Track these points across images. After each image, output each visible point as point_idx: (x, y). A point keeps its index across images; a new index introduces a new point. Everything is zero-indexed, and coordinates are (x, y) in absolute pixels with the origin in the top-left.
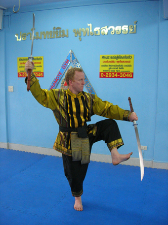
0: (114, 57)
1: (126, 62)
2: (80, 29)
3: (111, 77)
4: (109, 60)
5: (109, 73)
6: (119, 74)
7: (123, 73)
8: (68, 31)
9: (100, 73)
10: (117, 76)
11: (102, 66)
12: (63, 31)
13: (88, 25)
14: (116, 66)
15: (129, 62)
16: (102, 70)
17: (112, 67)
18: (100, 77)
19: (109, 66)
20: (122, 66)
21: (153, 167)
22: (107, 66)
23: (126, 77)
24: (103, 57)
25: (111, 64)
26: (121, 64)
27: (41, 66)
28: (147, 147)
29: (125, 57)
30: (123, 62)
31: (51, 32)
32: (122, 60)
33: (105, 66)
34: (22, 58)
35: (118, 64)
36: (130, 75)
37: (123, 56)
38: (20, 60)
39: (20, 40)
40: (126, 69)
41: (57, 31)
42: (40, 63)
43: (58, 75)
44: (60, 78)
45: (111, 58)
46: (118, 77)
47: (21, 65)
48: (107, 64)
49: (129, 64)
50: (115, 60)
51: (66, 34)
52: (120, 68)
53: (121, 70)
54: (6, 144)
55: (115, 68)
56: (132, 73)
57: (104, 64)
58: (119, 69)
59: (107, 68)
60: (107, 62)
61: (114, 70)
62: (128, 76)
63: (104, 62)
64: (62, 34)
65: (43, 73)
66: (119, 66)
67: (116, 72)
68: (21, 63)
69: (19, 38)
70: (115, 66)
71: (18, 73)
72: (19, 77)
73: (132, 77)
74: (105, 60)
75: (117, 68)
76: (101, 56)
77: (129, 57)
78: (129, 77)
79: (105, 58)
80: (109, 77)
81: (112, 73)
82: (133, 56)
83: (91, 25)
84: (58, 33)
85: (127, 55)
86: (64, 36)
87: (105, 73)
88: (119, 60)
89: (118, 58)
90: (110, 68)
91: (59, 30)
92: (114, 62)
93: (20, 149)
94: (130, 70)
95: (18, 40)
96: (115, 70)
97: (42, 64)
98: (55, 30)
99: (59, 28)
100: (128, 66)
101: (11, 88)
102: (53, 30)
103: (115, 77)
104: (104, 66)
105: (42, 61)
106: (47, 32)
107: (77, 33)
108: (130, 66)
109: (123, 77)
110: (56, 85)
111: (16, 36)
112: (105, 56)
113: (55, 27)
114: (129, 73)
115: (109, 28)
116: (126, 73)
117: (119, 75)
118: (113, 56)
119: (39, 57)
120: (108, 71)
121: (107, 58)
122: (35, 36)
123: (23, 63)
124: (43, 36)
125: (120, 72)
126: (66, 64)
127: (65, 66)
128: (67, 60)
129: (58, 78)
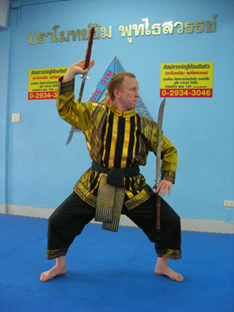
0: (182, 67)
1: (201, 73)
3: (179, 96)
4: (175, 70)
5: (174, 90)
6: (190, 91)
7: (196, 90)
9: (161, 90)
10: (187, 94)
11: (164, 80)
13: (143, 20)
14: (186, 79)
15: (206, 73)
16: (163, 85)
17: (179, 81)
18: (161, 96)
19: (175, 79)
20: (195, 79)
22: (172, 79)
23: (202, 96)
24: (165, 67)
25: (178, 76)
26: (193, 76)
29: (200, 66)
30: (197, 73)
31: (85, 31)
32: (195, 70)
33: (168, 79)
34: (36, 70)
35: (188, 77)
36: (208, 93)
37: (195, 64)
38: (33, 73)
40: (201, 84)
43: (94, 94)
44: (97, 98)
45: (179, 67)
46: (190, 96)
47: (34, 81)
48: (171, 76)
49: (205, 76)
50: (184, 70)
53: (193, 85)
54: (4, 205)
55: (184, 83)
56: (211, 90)
57: (167, 77)
58: (190, 84)
59: (171, 83)
60: (172, 73)
61: (182, 85)
62: (204, 94)
63: (167, 73)
66: (191, 79)
67: (185, 88)
68: (35, 78)
70: (183, 79)
71: (29, 93)
72: (29, 99)
73: (211, 96)
74: (169, 71)
75: (187, 83)
76: (163, 65)
77: (205, 66)
78: (206, 96)
79: (169, 67)
80: (174, 96)
81: (179, 90)
82: (211, 65)
83: (147, 20)
84: (96, 31)
85: (203, 64)
87: (168, 91)
88: (190, 70)
89: (188, 67)
90: (176, 83)
91: (97, 28)
92: (182, 73)
93: (26, 214)
94: (208, 84)
96: (185, 85)
99: (97, 25)
100: (205, 79)
101: (15, 117)
102: (87, 28)
103: (184, 96)
106: (78, 31)
107: (125, 31)
108: (208, 79)
109: (196, 96)
112: (168, 64)
114: (206, 90)
115: (175, 25)
116: (202, 90)
117: (190, 93)
118: (181, 64)
119: (63, 69)
120: (173, 87)
121: (172, 67)
122: (59, 36)
123: (38, 78)
124: (71, 37)
125: (192, 88)
126: (108, 77)
127: (106, 80)
128: (109, 71)
129: (93, 99)
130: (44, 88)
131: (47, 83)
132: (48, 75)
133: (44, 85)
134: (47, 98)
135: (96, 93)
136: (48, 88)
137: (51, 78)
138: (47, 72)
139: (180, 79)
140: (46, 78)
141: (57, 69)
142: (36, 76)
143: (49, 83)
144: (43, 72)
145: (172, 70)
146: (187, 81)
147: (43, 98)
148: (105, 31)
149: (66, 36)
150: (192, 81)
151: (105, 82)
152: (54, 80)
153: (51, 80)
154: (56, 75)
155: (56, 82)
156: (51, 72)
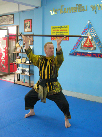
2: (96, 5)
8: (87, 7)
12: (83, 7)
31: (75, 8)
34: (54, 27)
38: (53, 28)
39: (53, 14)
41: (79, 7)
42: (67, 30)
44: (80, 41)
47: (53, 32)
51: (85, 9)
64: (82, 9)
68: (53, 30)
69: (52, 13)
84: (80, 8)
86: (84, 10)
91: (80, 6)
95: (51, 14)
97: (68, 31)
98: (78, 6)
99: (80, 5)
102: (76, 6)
105: (68, 29)
106: (72, 8)
107: (93, 8)
110: (77, 46)
111: (50, 11)
113: (77, 4)
119: (66, 26)
123: (55, 30)
126: (85, 31)
127: (84, 32)
128: (86, 28)
129: (79, 41)
131: (59, 33)
137: (60, 30)
140: (58, 30)
141: (63, 26)
142: (54, 29)
144: (57, 28)
151: (84, 33)
152: (62, 31)
153: (61, 32)
154: (63, 29)
155: (63, 33)
156: (60, 28)
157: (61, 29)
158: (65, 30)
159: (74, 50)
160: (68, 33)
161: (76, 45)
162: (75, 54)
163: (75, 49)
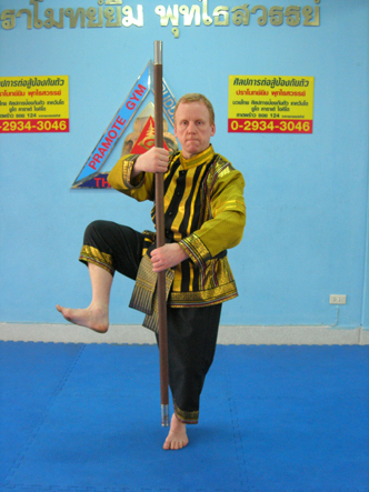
0: (265, 82)
1: (295, 94)
3: (259, 131)
4: (253, 88)
5: (251, 121)
6: (277, 122)
7: (287, 121)
9: (230, 121)
10: (272, 128)
11: (234, 103)
12: (127, 9)
14: (271, 103)
15: (303, 94)
16: (234, 112)
17: (260, 106)
18: (230, 130)
19: (253, 102)
20: (284, 103)
21: (362, 343)
22: (247, 103)
23: (296, 131)
24: (237, 82)
25: (257, 98)
26: (281, 98)
27: (61, 103)
28: (347, 298)
29: (294, 83)
30: (288, 93)
32: (285, 89)
33: (242, 103)
34: (1, 80)
35: (274, 99)
36: (303, 127)
37: (286, 78)
40: (294, 111)
42: (59, 93)
43: (114, 126)
44: (119, 132)
45: (258, 83)
46: (277, 131)
48: (246, 98)
49: (301, 99)
50: (267, 88)
52: (279, 109)
53: (282, 114)
55: (267, 109)
56: (311, 122)
57: (239, 98)
58: (277, 112)
59: (246, 109)
60: (248, 93)
61: (265, 112)
62: (300, 129)
63: (240, 93)
65: (67, 121)
66: (279, 103)
67: (269, 117)
70: (266, 103)
73: (310, 132)
74: (244, 88)
75: (272, 109)
76: (232, 79)
77: (301, 83)
78: (302, 132)
79: (242, 82)
80: (252, 131)
81: (259, 121)
82: (311, 80)
84: (113, 14)
85: (298, 78)
87: (241, 122)
88: (277, 89)
89: (274, 83)
90: (254, 109)
92: (264, 93)
94: (305, 112)
96: (269, 113)
97: (63, 97)
100: (300, 104)
103: (268, 131)
104: (239, 103)
105: (64, 89)
106: (80, 11)
107: (167, 16)
108: (305, 104)
109: (287, 131)
110: (106, 153)
112: (241, 77)
114: (303, 122)
115: (253, 10)
116: (296, 122)
117: (277, 127)
118: (262, 78)
119: (54, 78)
120: (249, 115)
121: (249, 82)
122: (43, 18)
123: (6, 94)
124: (67, 21)
125: (280, 118)
126: (137, 95)
127: (134, 101)
128: (140, 86)
129: (113, 134)
130: (18, 112)
131: (23, 103)
132: (23, 89)
133: (17, 107)
134: (26, 131)
135: (117, 124)
136: (26, 113)
137: (31, 94)
138: (22, 83)
139: (260, 103)
140: (21, 94)
141: (43, 78)
142: (1, 89)
143: (28, 103)
144: (15, 84)
145: (247, 87)
146: (272, 106)
147: (17, 131)
148: (130, 13)
149: (56, 18)
150: (281, 107)
151: (134, 104)
152: (37, 98)
153: (31, 99)
154: (41, 89)
155: (41, 102)
156: (31, 83)
157: (33, 89)
158: (51, 93)
159: (93, 167)
160: (66, 103)
161: (100, 149)
162: (100, 182)
163: (97, 165)
